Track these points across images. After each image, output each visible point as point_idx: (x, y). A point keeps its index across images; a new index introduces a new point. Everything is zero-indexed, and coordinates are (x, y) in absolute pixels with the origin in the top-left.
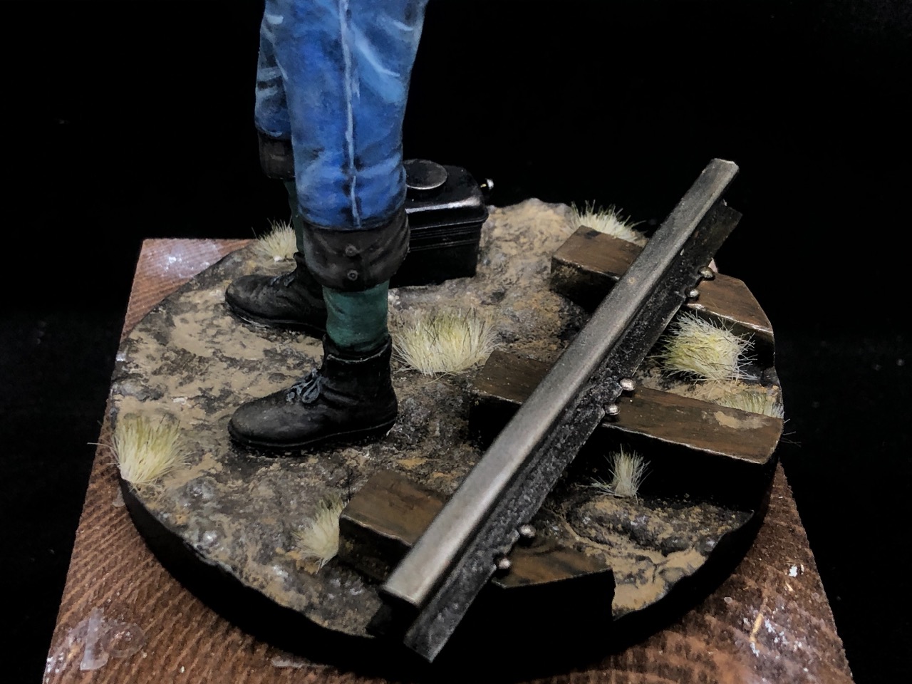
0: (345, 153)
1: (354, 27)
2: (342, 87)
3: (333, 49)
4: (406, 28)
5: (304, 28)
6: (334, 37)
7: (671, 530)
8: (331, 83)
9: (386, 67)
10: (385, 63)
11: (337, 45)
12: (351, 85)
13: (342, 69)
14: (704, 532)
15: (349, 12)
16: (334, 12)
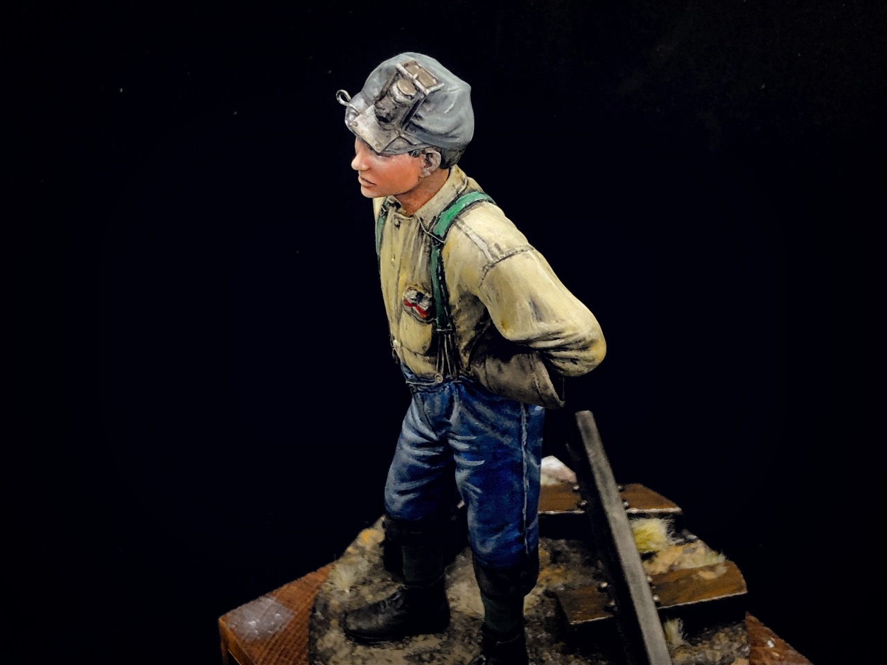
0: (521, 520)
3: (517, 468)
6: (519, 461)
7: (718, 653)
8: (517, 486)
11: (520, 464)
12: (526, 482)
13: (522, 476)
14: (736, 645)
16: (519, 449)
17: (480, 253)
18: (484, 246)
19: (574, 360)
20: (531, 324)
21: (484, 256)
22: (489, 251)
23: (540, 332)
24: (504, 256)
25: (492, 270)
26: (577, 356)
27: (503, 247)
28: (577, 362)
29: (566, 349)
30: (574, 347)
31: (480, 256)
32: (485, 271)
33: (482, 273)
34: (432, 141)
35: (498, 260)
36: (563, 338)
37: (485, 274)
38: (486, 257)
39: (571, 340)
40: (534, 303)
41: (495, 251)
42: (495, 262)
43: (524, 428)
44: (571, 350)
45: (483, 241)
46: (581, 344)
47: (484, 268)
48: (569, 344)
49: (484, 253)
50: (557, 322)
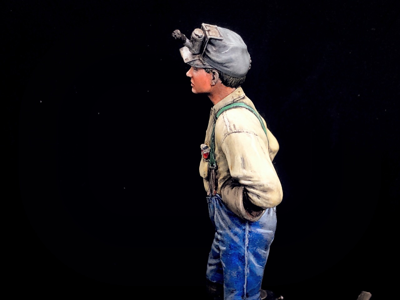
0: (243, 292)
1: (249, 252)
2: (244, 270)
3: (242, 258)
4: (265, 252)
5: (233, 252)
6: (243, 255)
8: (240, 269)
9: (258, 264)
10: (258, 263)
11: (244, 257)
12: (247, 270)
13: (244, 265)
15: (248, 247)
16: (243, 247)
17: (225, 127)
18: (228, 124)
19: (258, 196)
20: (240, 169)
21: (226, 128)
22: (229, 126)
23: (242, 175)
24: (236, 131)
25: (228, 137)
26: (259, 194)
27: (237, 127)
28: (260, 198)
29: (254, 188)
30: (258, 188)
31: (224, 128)
32: (225, 136)
33: (223, 136)
34: (215, 66)
35: (232, 132)
36: (253, 181)
37: (225, 138)
38: (227, 129)
39: (256, 183)
40: (243, 158)
41: (232, 127)
42: (230, 132)
43: (246, 236)
44: (257, 189)
45: (229, 121)
46: (262, 188)
47: (225, 134)
48: (256, 185)
49: (227, 127)
50: (251, 171)
